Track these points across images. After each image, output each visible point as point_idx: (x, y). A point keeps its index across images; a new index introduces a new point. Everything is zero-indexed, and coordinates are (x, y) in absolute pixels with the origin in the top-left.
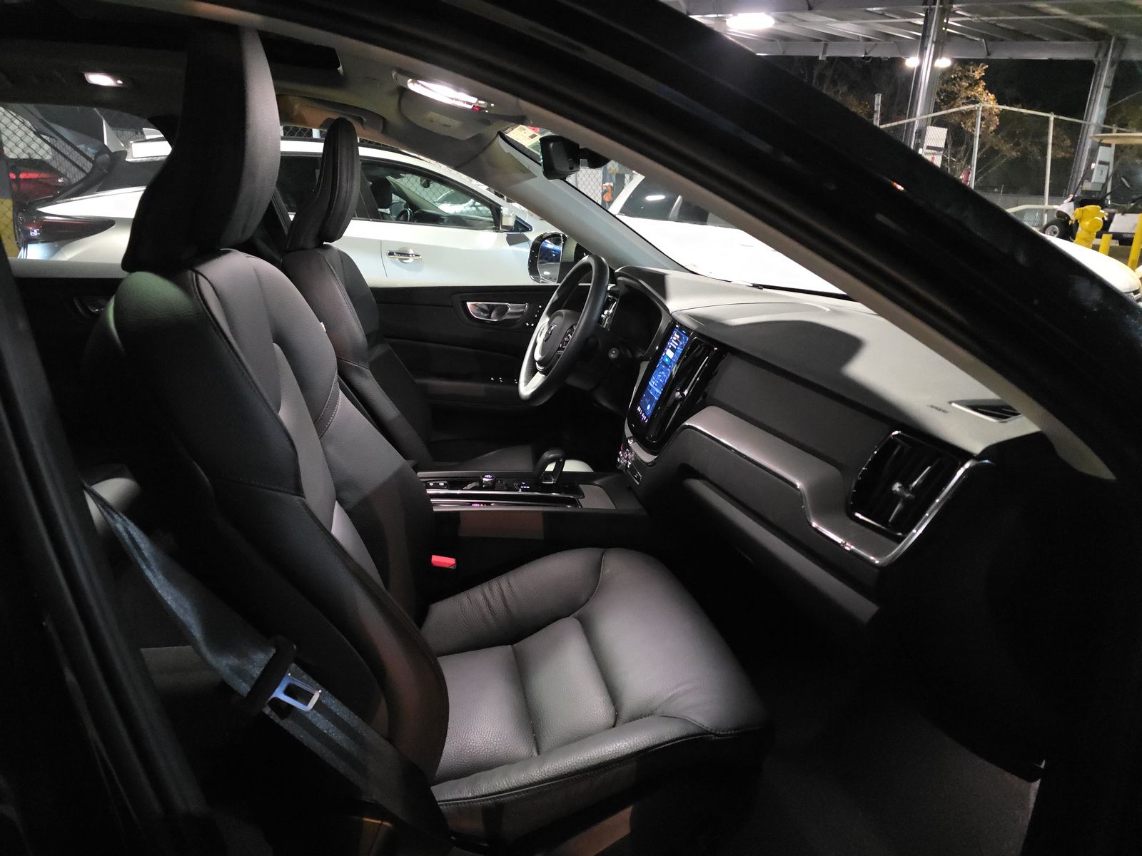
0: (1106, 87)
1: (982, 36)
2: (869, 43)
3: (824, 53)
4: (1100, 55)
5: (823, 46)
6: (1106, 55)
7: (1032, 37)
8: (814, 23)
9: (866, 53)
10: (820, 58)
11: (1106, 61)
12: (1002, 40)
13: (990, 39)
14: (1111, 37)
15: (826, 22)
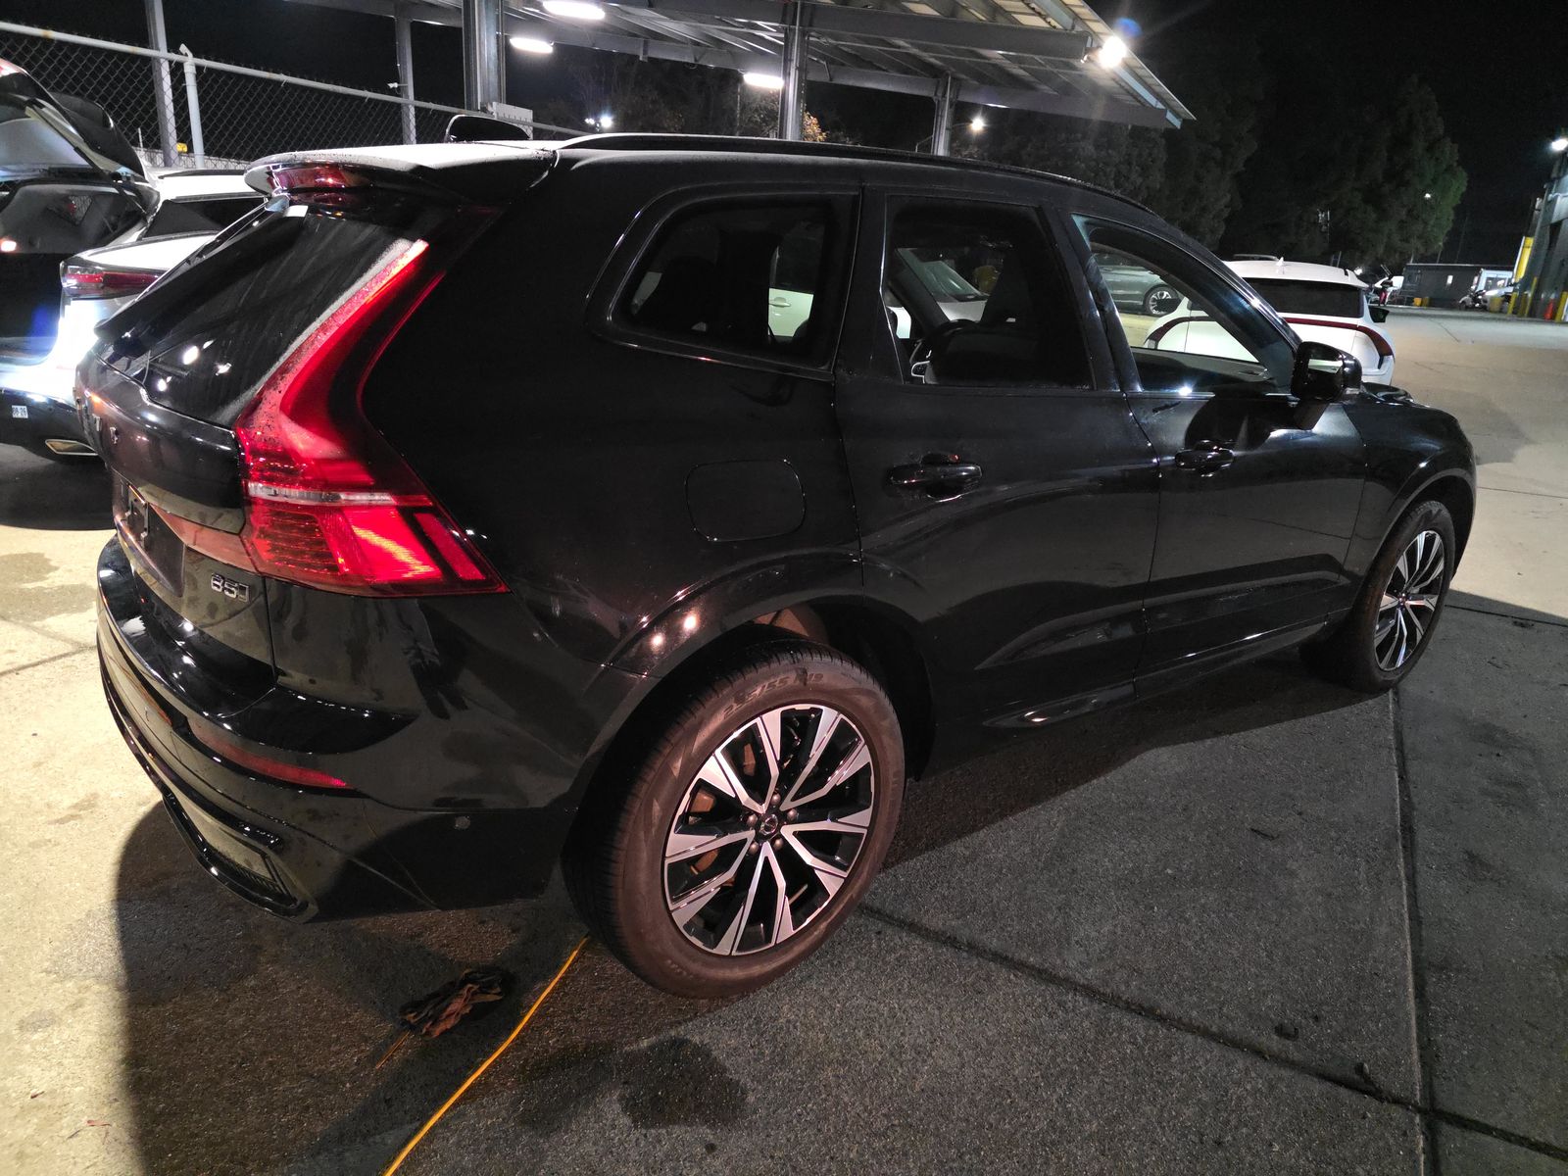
0: (947, 129)
1: (824, 58)
2: (698, 47)
3: (645, 52)
4: (940, 94)
5: (642, 44)
6: (944, 95)
7: (871, 65)
8: (640, 17)
9: (696, 60)
10: (641, 59)
11: (945, 101)
12: (843, 65)
13: (831, 62)
14: (947, 75)
15: (653, 18)
